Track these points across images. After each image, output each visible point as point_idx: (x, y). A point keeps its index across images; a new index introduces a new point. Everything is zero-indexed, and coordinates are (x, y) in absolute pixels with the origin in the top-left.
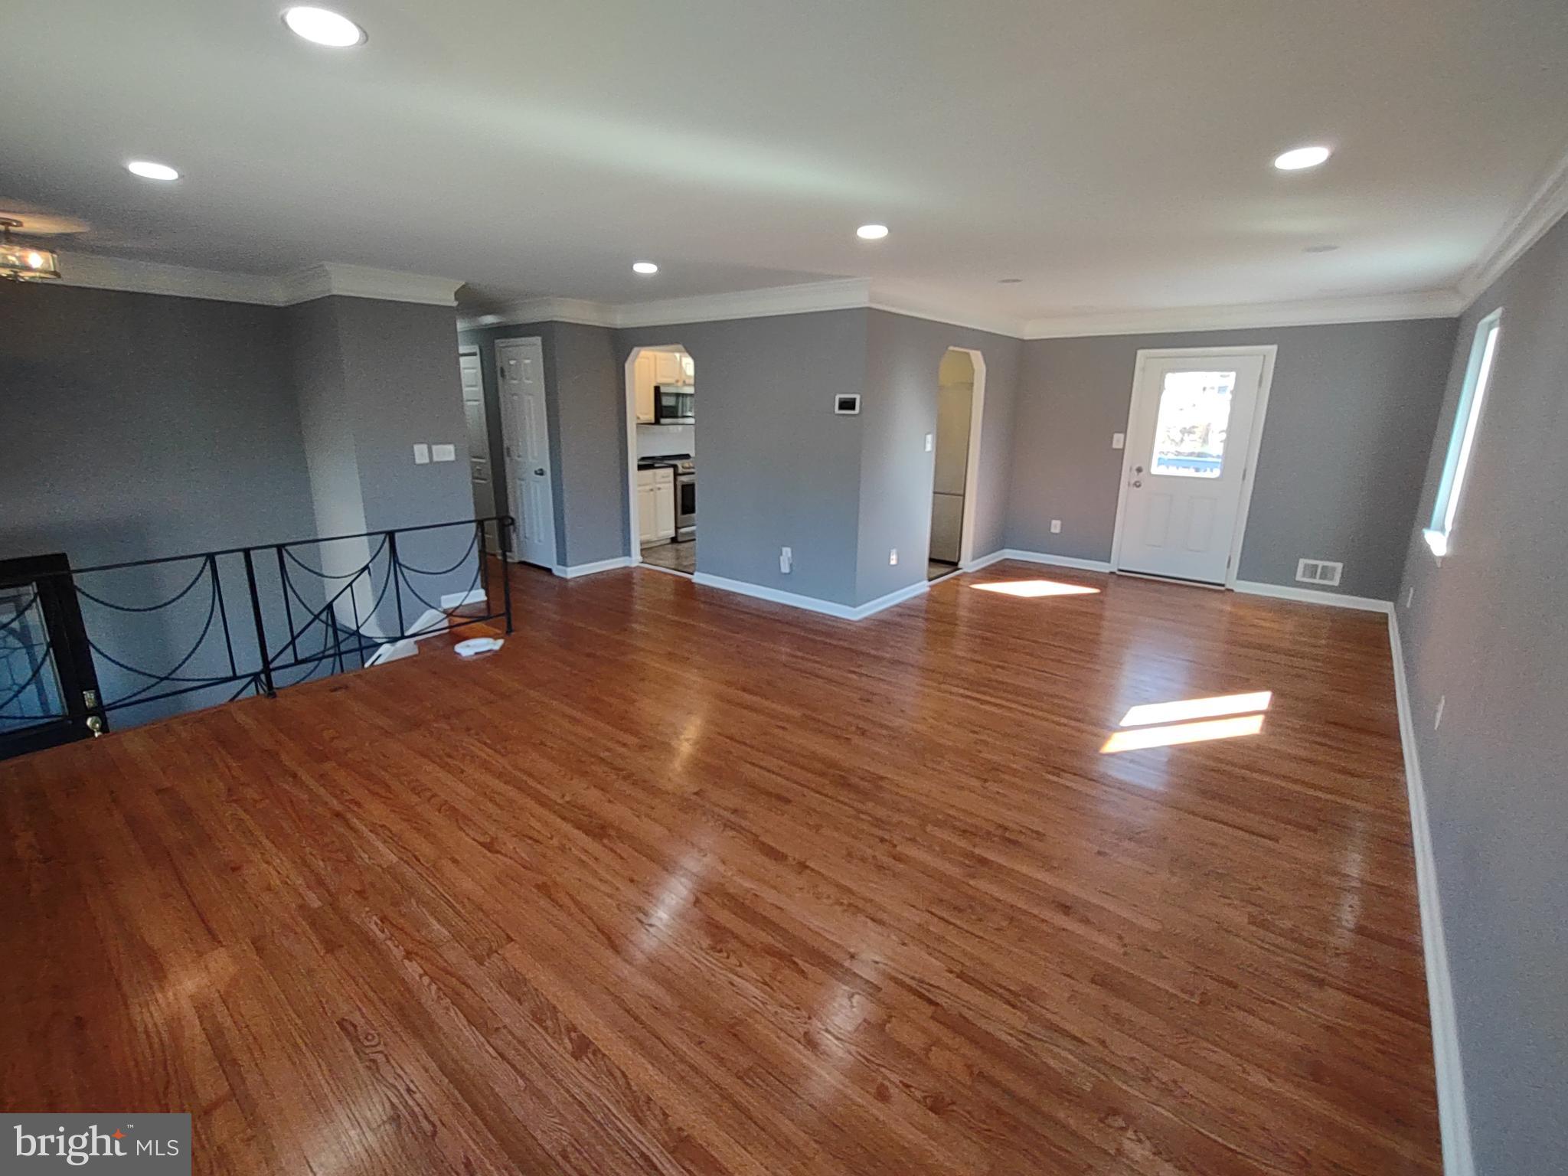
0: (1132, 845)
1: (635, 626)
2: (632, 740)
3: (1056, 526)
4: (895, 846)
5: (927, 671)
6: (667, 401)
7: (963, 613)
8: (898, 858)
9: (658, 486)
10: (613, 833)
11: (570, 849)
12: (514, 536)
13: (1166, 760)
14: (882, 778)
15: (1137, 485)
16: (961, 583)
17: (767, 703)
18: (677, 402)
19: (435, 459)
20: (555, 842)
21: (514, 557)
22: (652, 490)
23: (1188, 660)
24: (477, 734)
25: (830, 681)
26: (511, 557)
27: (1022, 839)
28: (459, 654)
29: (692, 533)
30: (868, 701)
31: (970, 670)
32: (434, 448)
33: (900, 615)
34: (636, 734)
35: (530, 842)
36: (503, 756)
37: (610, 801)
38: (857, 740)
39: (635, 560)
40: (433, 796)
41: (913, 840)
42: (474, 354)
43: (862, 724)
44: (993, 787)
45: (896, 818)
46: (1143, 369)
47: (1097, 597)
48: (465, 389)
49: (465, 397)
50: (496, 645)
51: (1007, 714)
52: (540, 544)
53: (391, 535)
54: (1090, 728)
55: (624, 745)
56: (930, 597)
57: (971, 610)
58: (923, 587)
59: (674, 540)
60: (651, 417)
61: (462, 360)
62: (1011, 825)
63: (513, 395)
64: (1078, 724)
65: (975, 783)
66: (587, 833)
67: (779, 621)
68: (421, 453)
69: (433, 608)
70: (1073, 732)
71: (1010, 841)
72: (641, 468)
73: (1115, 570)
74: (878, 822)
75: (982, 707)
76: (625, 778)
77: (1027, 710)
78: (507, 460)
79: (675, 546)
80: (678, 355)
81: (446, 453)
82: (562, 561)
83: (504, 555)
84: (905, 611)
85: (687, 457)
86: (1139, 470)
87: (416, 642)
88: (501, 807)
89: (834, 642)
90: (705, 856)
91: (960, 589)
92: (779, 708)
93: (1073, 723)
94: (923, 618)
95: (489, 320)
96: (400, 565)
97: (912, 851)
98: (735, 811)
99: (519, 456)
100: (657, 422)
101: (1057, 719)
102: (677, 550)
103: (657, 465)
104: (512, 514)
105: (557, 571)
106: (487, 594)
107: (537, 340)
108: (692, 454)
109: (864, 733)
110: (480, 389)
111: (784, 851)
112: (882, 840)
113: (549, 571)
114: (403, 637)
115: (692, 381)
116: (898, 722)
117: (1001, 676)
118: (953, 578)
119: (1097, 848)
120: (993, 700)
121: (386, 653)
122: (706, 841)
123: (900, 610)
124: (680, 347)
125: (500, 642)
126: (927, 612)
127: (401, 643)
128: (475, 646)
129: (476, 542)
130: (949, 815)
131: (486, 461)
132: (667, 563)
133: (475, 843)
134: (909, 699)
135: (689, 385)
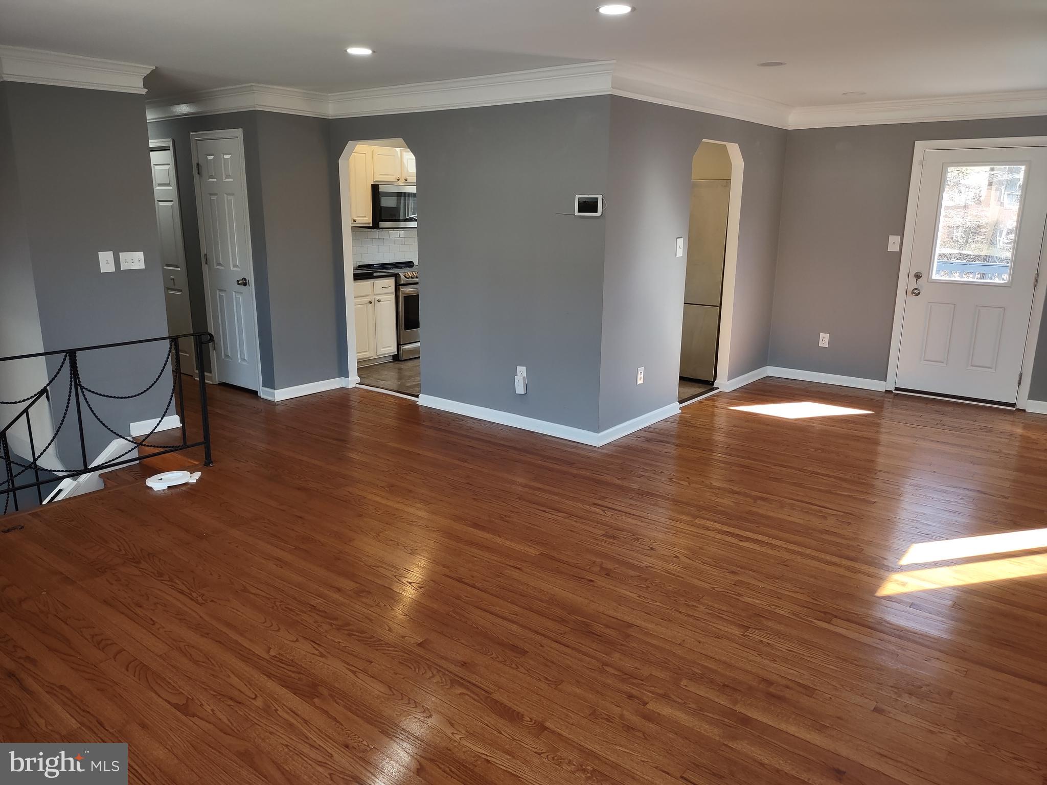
0: (912, 701)
1: (353, 455)
2: (348, 585)
3: (824, 340)
4: (645, 704)
5: (678, 503)
6: (387, 202)
7: (719, 438)
8: (649, 717)
9: (378, 298)
10: (325, 692)
11: (276, 710)
12: (213, 355)
13: (950, 603)
14: (630, 625)
15: (916, 293)
16: (717, 404)
17: (499, 540)
18: (399, 202)
19: (123, 267)
20: (259, 703)
21: (214, 378)
22: (370, 302)
23: (974, 490)
24: (171, 580)
25: (570, 515)
26: (211, 379)
27: (788, 694)
28: (151, 488)
29: (417, 350)
30: (614, 537)
31: (727, 501)
32: (122, 255)
33: (648, 440)
34: (351, 577)
35: (231, 703)
36: (200, 604)
37: (322, 655)
38: (601, 582)
39: (352, 380)
40: (119, 652)
41: (665, 696)
42: (165, 149)
43: (609, 565)
44: (756, 636)
45: (646, 671)
46: (922, 163)
47: (871, 419)
48: (157, 188)
49: (157, 197)
50: (192, 478)
51: (770, 552)
52: (244, 363)
53: (72, 354)
54: (865, 568)
55: (339, 590)
56: (682, 421)
57: (728, 434)
58: (673, 409)
59: (396, 358)
60: (368, 219)
61: (153, 155)
62: (775, 678)
63: (211, 194)
64: (849, 563)
65: (737, 632)
66: (296, 691)
67: (515, 448)
68: (106, 262)
69: (121, 437)
70: (848, 574)
71: (773, 696)
72: (357, 277)
73: (892, 389)
74: (627, 676)
75: (742, 544)
76: (339, 629)
77: (791, 547)
78: (205, 268)
79: (397, 365)
80: (398, 149)
81: (134, 260)
82: (269, 382)
83: (202, 377)
84: (652, 435)
85: (410, 264)
86: (918, 276)
87: (100, 476)
88: (196, 662)
89: (575, 471)
90: (431, 716)
91: (716, 410)
92: (514, 545)
93: (845, 562)
94: (674, 444)
95: (183, 109)
96: (82, 388)
97: (666, 710)
98: (464, 664)
99: (219, 264)
100: (375, 226)
101: (828, 558)
102: (400, 369)
103: (375, 274)
104: (211, 330)
105: (264, 393)
106: (182, 421)
107: (239, 133)
108: (416, 262)
109: (608, 573)
110: (172, 189)
111: (520, 710)
112: (630, 697)
113: (255, 393)
114: (86, 470)
115: (413, 179)
116: (646, 561)
117: (763, 509)
118: (706, 399)
119: (873, 704)
120: (755, 536)
121: (67, 487)
122: (431, 701)
123: (648, 435)
124: (401, 140)
125: (197, 475)
126: (679, 437)
127: (84, 477)
128: (169, 480)
129: (170, 360)
130: (706, 667)
131: (180, 270)
132: (389, 384)
133: (168, 706)
134: (660, 536)
135: (410, 184)
